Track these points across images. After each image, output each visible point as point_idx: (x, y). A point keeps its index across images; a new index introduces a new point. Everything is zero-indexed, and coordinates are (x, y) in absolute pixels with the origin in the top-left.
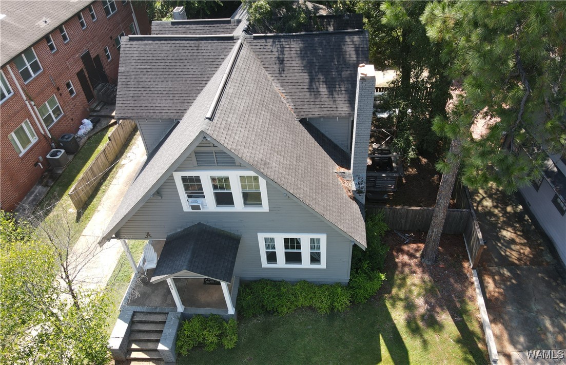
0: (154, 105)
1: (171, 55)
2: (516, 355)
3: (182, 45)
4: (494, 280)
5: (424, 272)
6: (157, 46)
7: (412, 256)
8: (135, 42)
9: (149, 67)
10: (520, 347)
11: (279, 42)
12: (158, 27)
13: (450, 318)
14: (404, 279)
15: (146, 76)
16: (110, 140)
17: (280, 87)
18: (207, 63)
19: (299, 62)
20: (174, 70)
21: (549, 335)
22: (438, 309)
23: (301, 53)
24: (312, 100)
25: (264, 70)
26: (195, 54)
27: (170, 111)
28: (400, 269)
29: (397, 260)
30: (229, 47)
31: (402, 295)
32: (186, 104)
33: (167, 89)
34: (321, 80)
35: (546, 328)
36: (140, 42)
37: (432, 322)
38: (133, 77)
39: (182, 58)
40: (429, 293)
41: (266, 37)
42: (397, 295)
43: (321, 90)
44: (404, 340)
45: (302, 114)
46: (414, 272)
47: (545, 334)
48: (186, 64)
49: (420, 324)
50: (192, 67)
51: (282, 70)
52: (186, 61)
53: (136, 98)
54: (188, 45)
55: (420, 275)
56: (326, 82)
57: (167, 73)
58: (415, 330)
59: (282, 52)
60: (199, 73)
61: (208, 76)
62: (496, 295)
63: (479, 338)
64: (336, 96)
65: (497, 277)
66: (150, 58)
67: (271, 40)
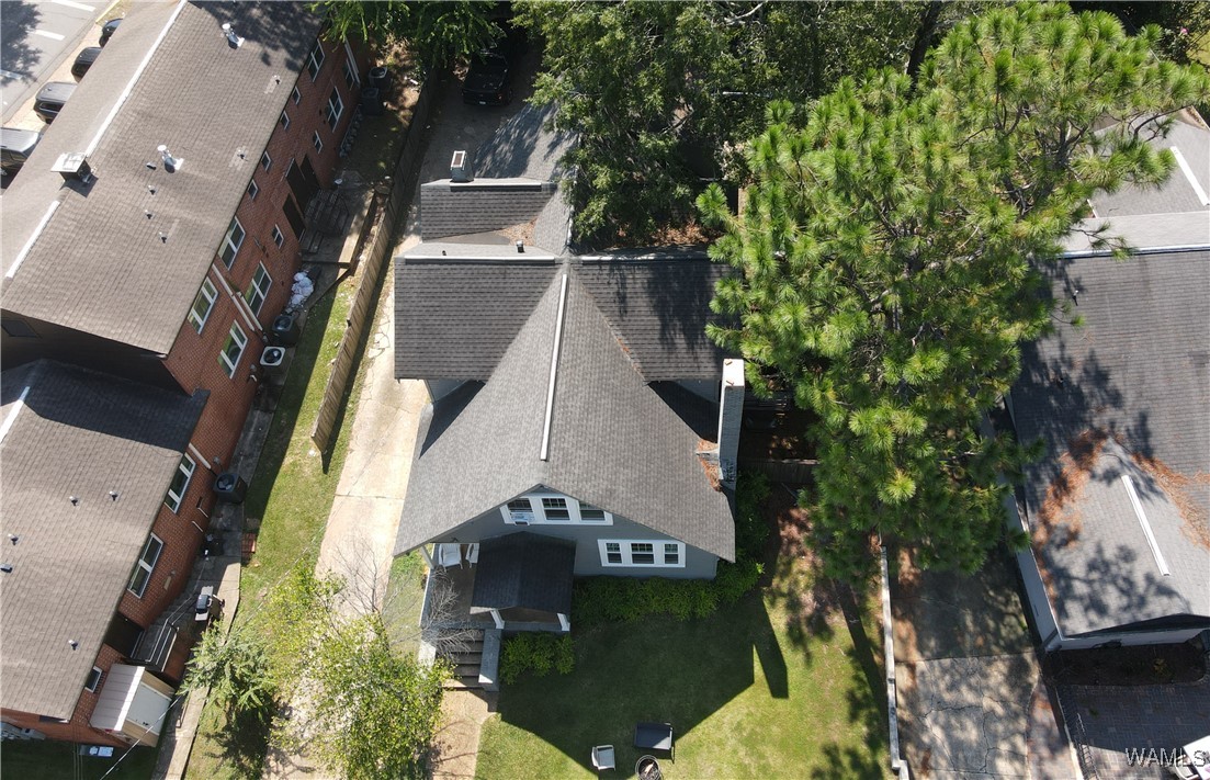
0: (448, 360)
1: (467, 286)
2: (922, 665)
3: (481, 271)
4: (911, 556)
5: (815, 553)
6: (446, 272)
7: (802, 527)
8: (414, 267)
9: (437, 304)
10: (928, 653)
11: (619, 270)
12: (430, 194)
13: (844, 621)
14: (789, 564)
15: (434, 318)
16: (350, 324)
17: (621, 337)
18: (518, 299)
19: (647, 300)
20: (472, 308)
21: (968, 637)
22: (829, 609)
23: (649, 287)
24: (666, 355)
25: (599, 313)
26: (501, 285)
27: (471, 369)
28: (784, 548)
29: (782, 533)
30: (548, 276)
31: (785, 589)
32: (493, 359)
33: (464, 336)
34: (678, 327)
35: (965, 626)
36: (422, 266)
37: (822, 630)
38: (416, 318)
39: (483, 290)
40: (821, 584)
41: (600, 263)
42: (778, 587)
43: (677, 341)
44: (783, 653)
45: (652, 375)
46: (804, 554)
47: (963, 636)
48: (489, 299)
49: (805, 629)
50: (498, 303)
51: (624, 311)
52: (489, 295)
53: (422, 350)
54: (490, 272)
55: (810, 558)
56: (684, 331)
57: (464, 313)
58: (797, 639)
59: (623, 285)
60: (508, 313)
61: (521, 317)
62: (911, 578)
63: (876, 649)
64: (698, 350)
65: (915, 551)
66: (438, 290)
67: (608, 267)
